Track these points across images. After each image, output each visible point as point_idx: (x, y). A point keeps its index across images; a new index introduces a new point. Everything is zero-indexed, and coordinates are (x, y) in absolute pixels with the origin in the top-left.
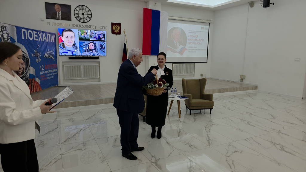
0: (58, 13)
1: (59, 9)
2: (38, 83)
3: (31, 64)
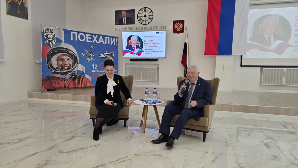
0: (124, 18)
1: (125, 15)
2: (88, 79)
3: (79, 62)
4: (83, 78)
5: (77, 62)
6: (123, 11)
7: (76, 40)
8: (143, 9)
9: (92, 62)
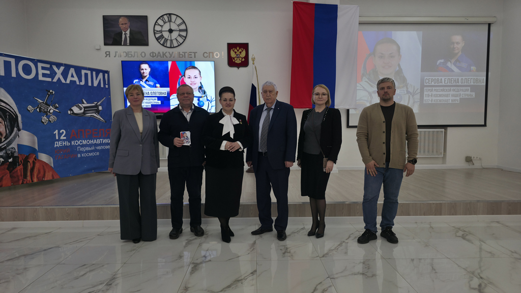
0: (124, 33)
1: (126, 25)
2: (47, 164)
3: (23, 125)
4: (34, 163)
5: (18, 126)
6: (122, 18)
7: (14, 75)
8: (165, 17)
9: (53, 126)
